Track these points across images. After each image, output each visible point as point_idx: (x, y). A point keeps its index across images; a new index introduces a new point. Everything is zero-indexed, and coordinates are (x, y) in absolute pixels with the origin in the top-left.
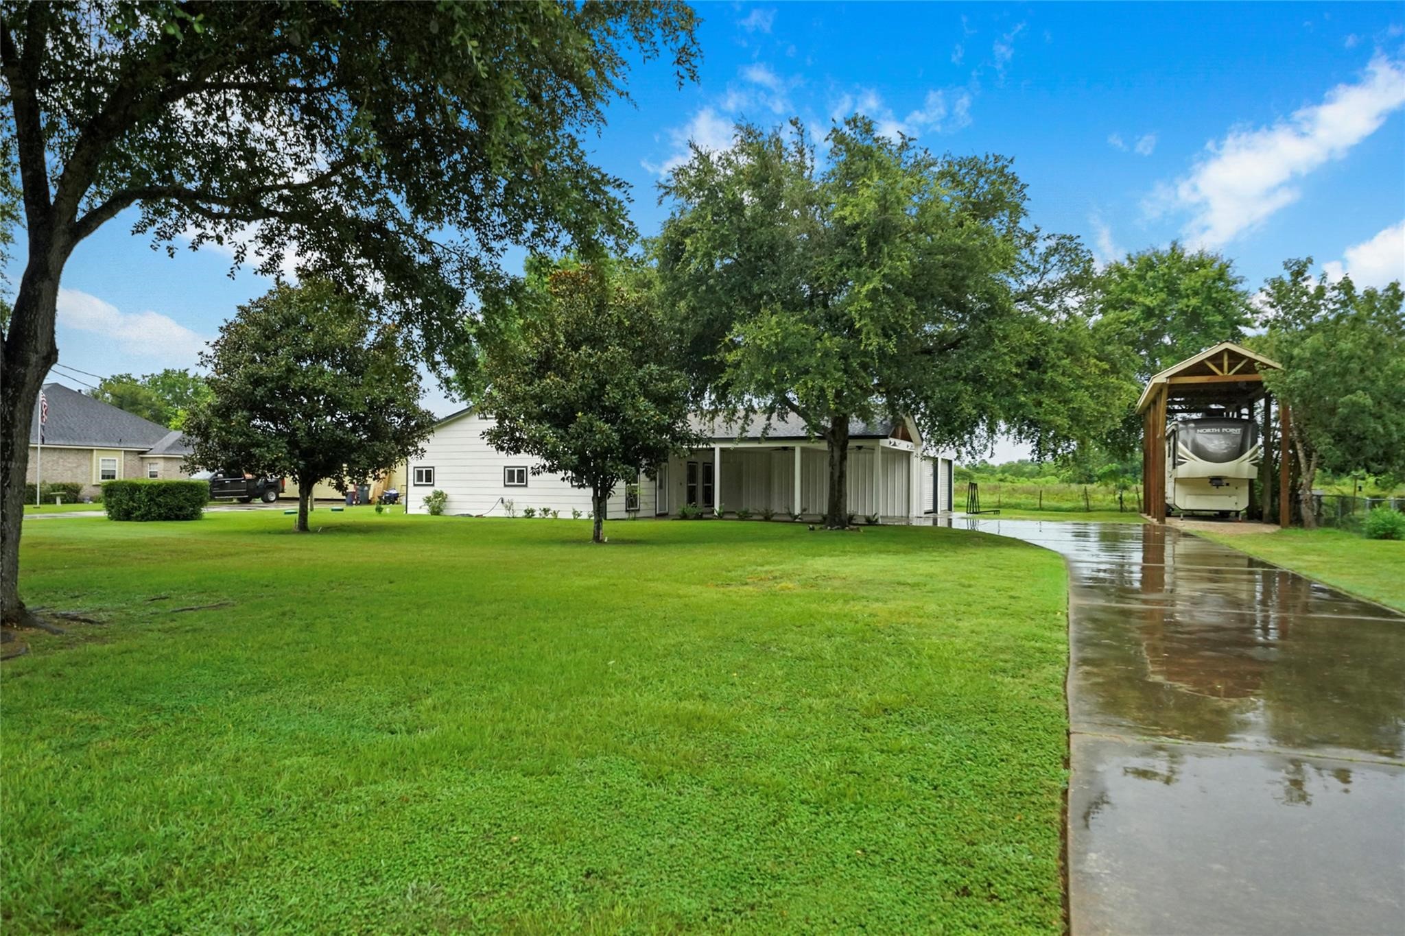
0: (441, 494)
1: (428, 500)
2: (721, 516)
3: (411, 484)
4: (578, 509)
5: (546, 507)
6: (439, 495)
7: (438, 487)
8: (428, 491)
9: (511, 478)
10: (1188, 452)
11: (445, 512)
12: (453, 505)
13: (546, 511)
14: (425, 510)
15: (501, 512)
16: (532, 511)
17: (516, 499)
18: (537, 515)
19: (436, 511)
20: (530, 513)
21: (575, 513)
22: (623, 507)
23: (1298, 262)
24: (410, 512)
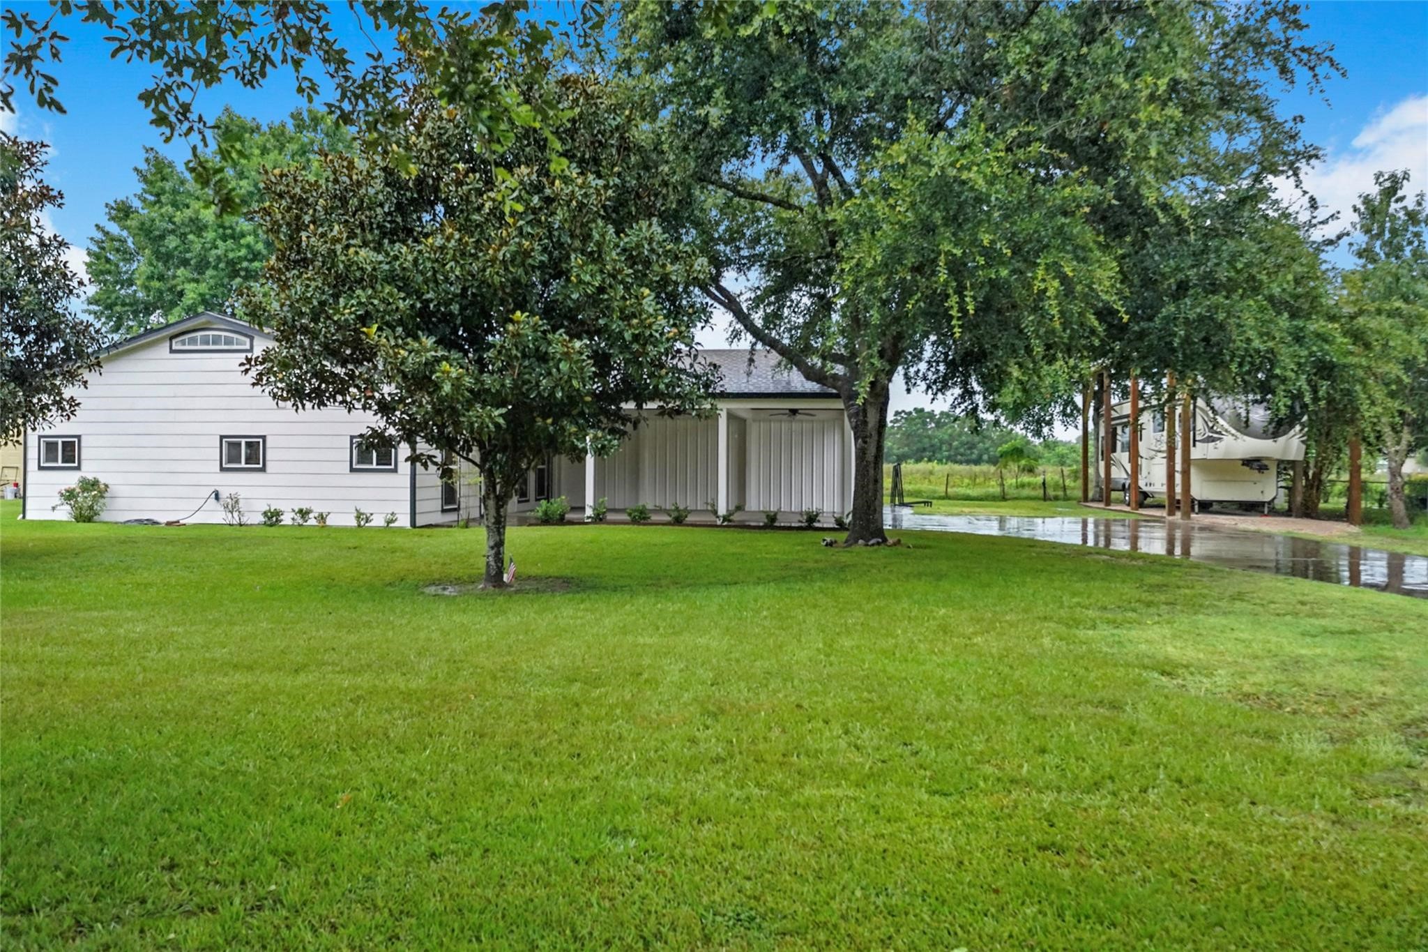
0: (95, 483)
1: (69, 495)
2: (599, 519)
3: (32, 465)
4: (365, 509)
5: (305, 506)
6: (90, 485)
7: (89, 470)
8: (70, 480)
9: (233, 458)
10: (1226, 426)
11: (105, 516)
12: (120, 503)
13: (304, 513)
14: (64, 513)
15: (217, 516)
16: (277, 514)
17: (243, 493)
18: (287, 519)
19: (85, 516)
20: (273, 517)
21: (359, 516)
22: (438, 505)
23: (1393, 177)
24: (28, 517)
